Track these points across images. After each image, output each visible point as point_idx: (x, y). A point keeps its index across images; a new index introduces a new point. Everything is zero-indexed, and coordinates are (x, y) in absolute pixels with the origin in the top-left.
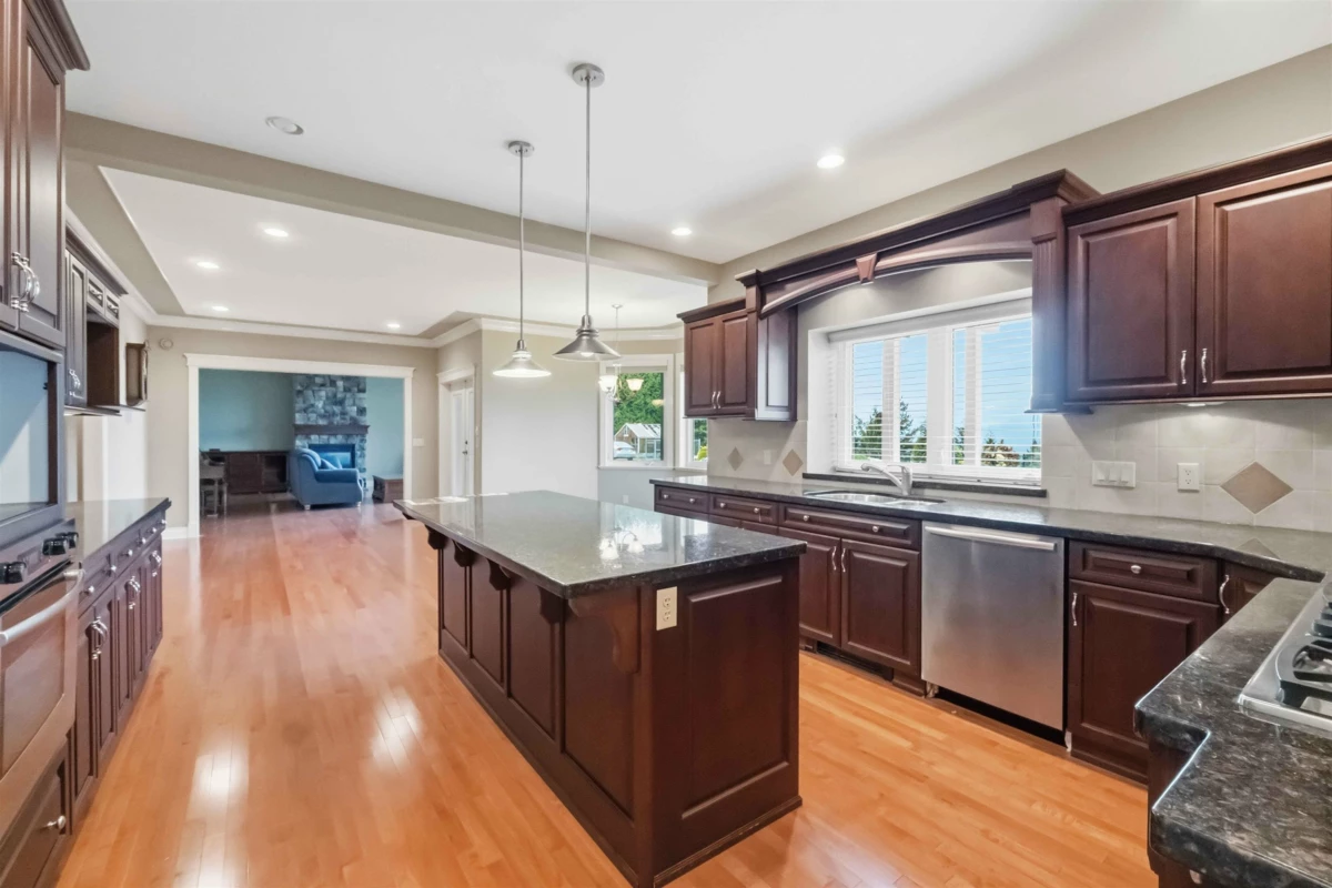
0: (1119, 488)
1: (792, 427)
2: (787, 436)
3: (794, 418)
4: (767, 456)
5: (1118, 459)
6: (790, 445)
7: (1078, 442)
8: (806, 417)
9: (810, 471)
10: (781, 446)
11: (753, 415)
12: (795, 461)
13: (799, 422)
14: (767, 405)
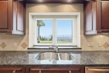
0: (92, 47)
1: (24, 36)
2: (22, 39)
3: (25, 34)
4: (16, 44)
5: (91, 42)
6: (23, 41)
7: (86, 39)
8: (28, 34)
9: (29, 47)
10: (20, 41)
11: (11, 32)
12: (25, 45)
13: (26, 35)
14: (17, 30)
